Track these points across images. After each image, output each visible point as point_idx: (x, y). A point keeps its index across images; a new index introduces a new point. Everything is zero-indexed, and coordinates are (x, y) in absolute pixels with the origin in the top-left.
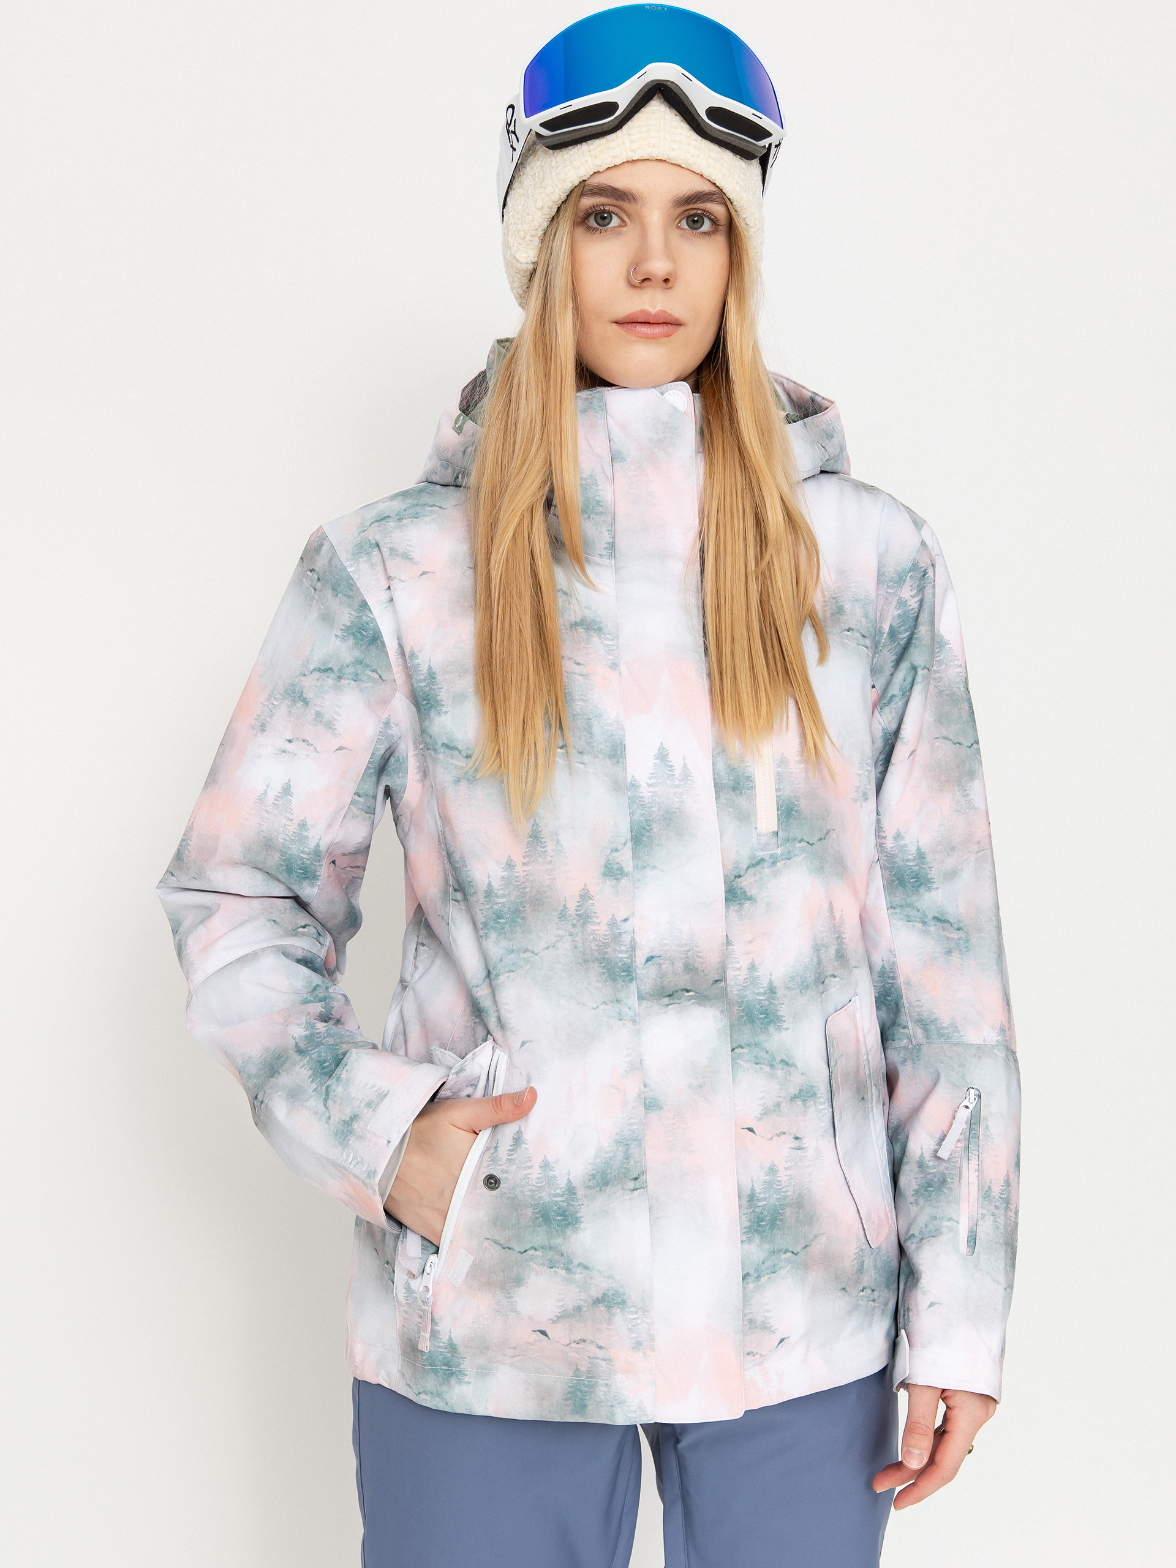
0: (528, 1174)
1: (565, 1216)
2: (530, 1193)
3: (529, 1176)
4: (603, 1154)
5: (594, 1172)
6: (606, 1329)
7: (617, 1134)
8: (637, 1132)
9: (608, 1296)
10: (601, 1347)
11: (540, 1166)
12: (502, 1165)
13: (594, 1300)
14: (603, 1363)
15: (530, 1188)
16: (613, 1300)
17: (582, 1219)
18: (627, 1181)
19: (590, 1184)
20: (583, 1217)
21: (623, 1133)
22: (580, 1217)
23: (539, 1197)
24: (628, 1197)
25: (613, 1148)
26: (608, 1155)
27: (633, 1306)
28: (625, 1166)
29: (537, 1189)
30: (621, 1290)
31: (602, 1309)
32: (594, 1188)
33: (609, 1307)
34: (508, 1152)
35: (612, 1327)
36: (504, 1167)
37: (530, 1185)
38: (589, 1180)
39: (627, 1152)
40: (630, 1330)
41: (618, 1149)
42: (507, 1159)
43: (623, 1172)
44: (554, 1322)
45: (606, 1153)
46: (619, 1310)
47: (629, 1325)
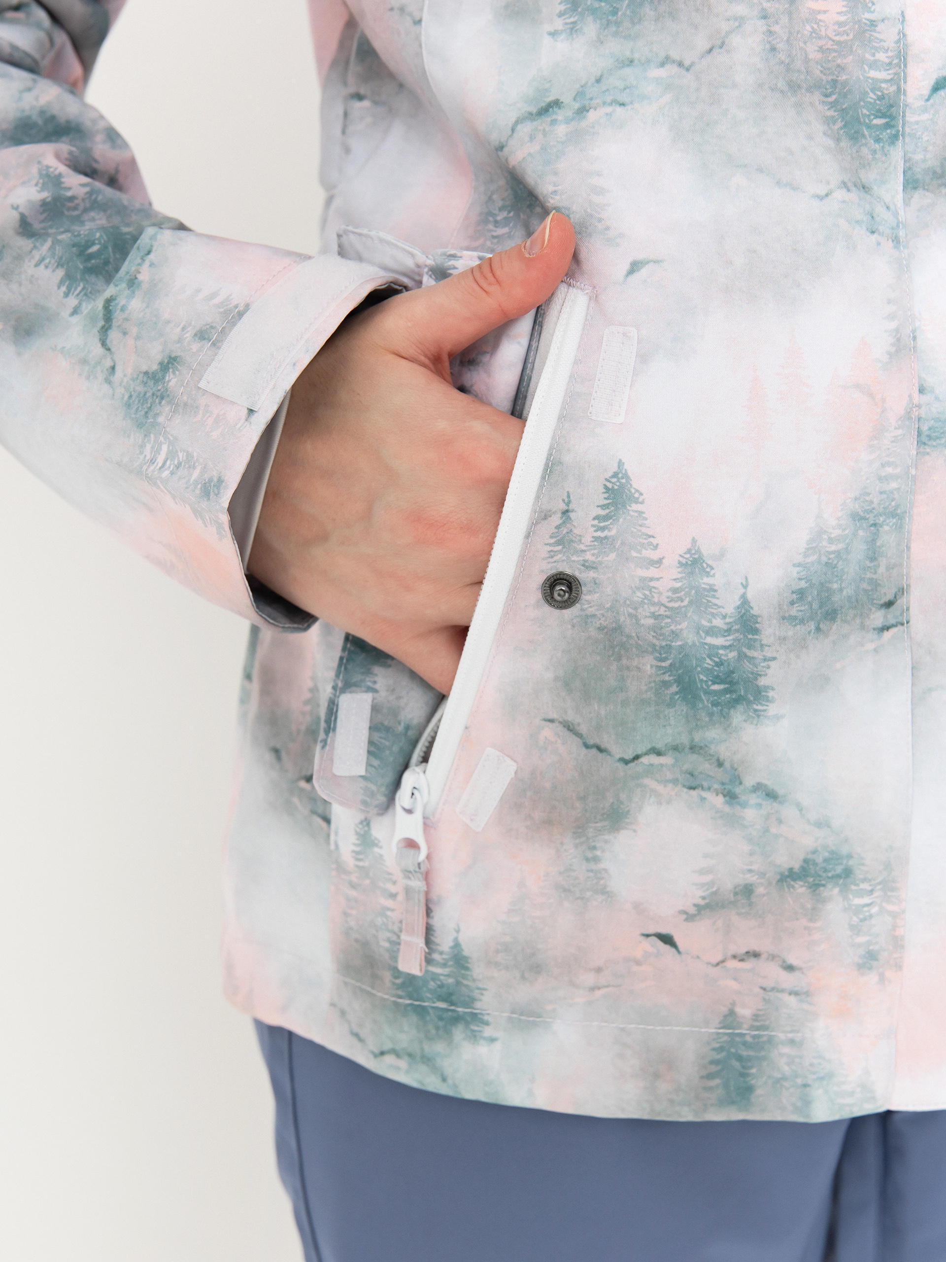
0: (651, 579)
1: (731, 683)
2: (651, 621)
3: (652, 584)
4: (825, 543)
5: (803, 584)
6: (806, 928)
7: (856, 499)
8: (896, 496)
9: (815, 864)
10: (790, 968)
11: (680, 562)
12: (583, 551)
13: (781, 874)
14: (792, 1000)
15: (652, 609)
16: (825, 870)
17: (771, 694)
18: (874, 609)
19: (794, 611)
20: (773, 689)
21: (868, 498)
22: (767, 688)
23: (673, 632)
24: (870, 646)
25: (847, 532)
26: (833, 548)
27: (865, 880)
28: (869, 575)
29: (668, 613)
30: (844, 850)
31: (802, 890)
32: (802, 622)
33: (815, 887)
34: (596, 522)
35: (818, 924)
36: (588, 556)
37: (654, 604)
38: (792, 603)
39: (874, 541)
40: (856, 930)
41: (855, 535)
42: (596, 539)
43: (866, 591)
44: (690, 918)
45: (831, 541)
46: (836, 891)
47: (855, 919)
